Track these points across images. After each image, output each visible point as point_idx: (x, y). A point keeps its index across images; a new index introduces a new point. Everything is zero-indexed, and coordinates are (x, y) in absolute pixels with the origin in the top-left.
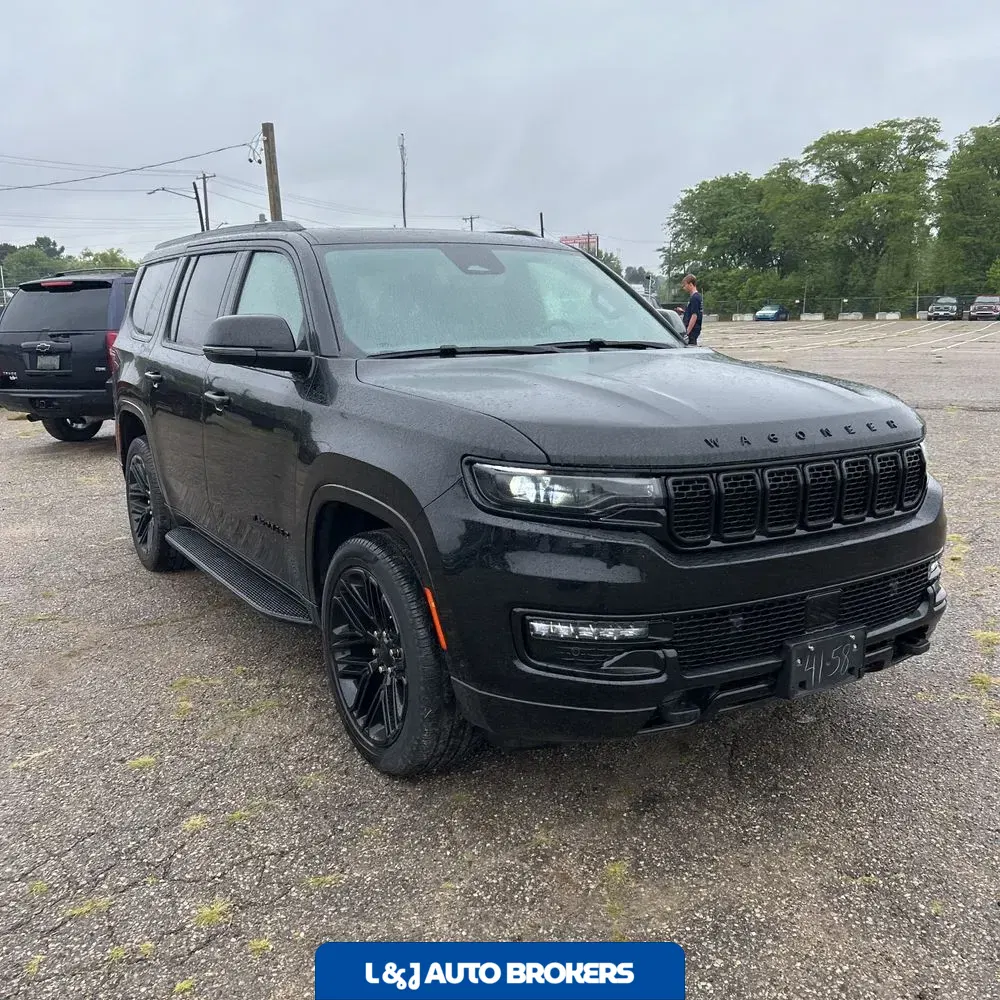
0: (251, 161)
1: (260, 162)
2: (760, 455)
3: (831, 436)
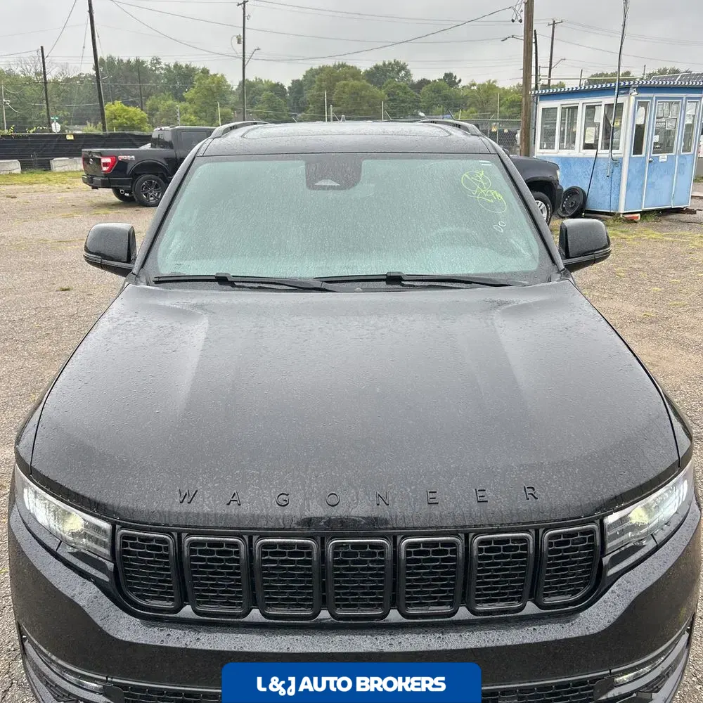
1: (521, 21)
2: (247, 522)
3: (388, 505)
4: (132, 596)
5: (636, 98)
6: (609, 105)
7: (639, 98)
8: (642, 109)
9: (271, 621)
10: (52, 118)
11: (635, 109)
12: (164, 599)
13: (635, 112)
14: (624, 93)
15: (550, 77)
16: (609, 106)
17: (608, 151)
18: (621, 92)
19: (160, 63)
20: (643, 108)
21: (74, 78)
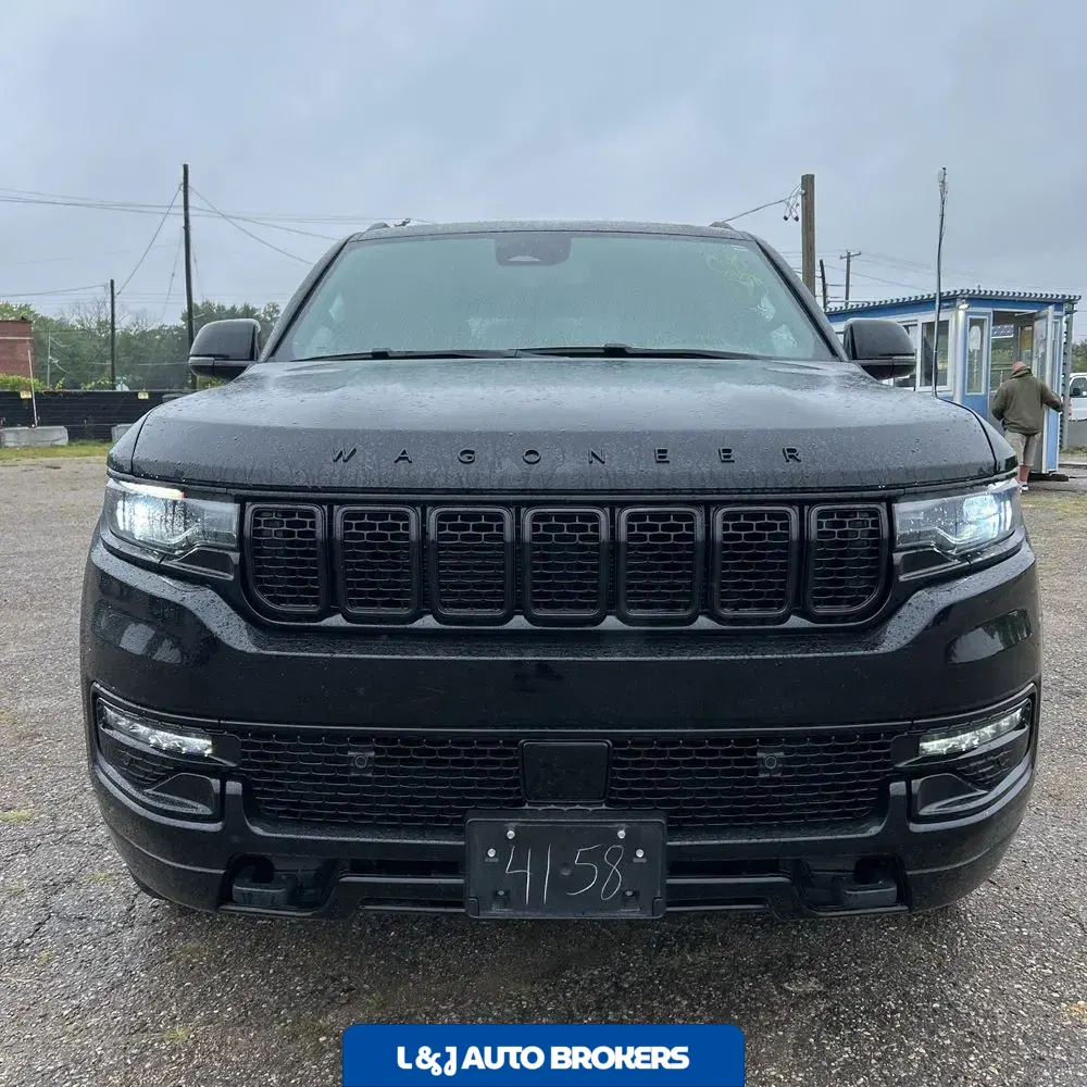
0: (786, 218)
1: (797, 219)
2: (419, 482)
3: (603, 462)
4: (263, 598)
5: (967, 313)
6: (928, 323)
7: (972, 313)
8: (976, 329)
9: (448, 627)
10: (118, 378)
11: (965, 329)
12: (305, 601)
13: (965, 333)
14: (948, 307)
15: (847, 298)
16: (929, 326)
17: (930, 388)
18: (945, 304)
19: (278, 311)
20: (978, 328)
21: (153, 331)
